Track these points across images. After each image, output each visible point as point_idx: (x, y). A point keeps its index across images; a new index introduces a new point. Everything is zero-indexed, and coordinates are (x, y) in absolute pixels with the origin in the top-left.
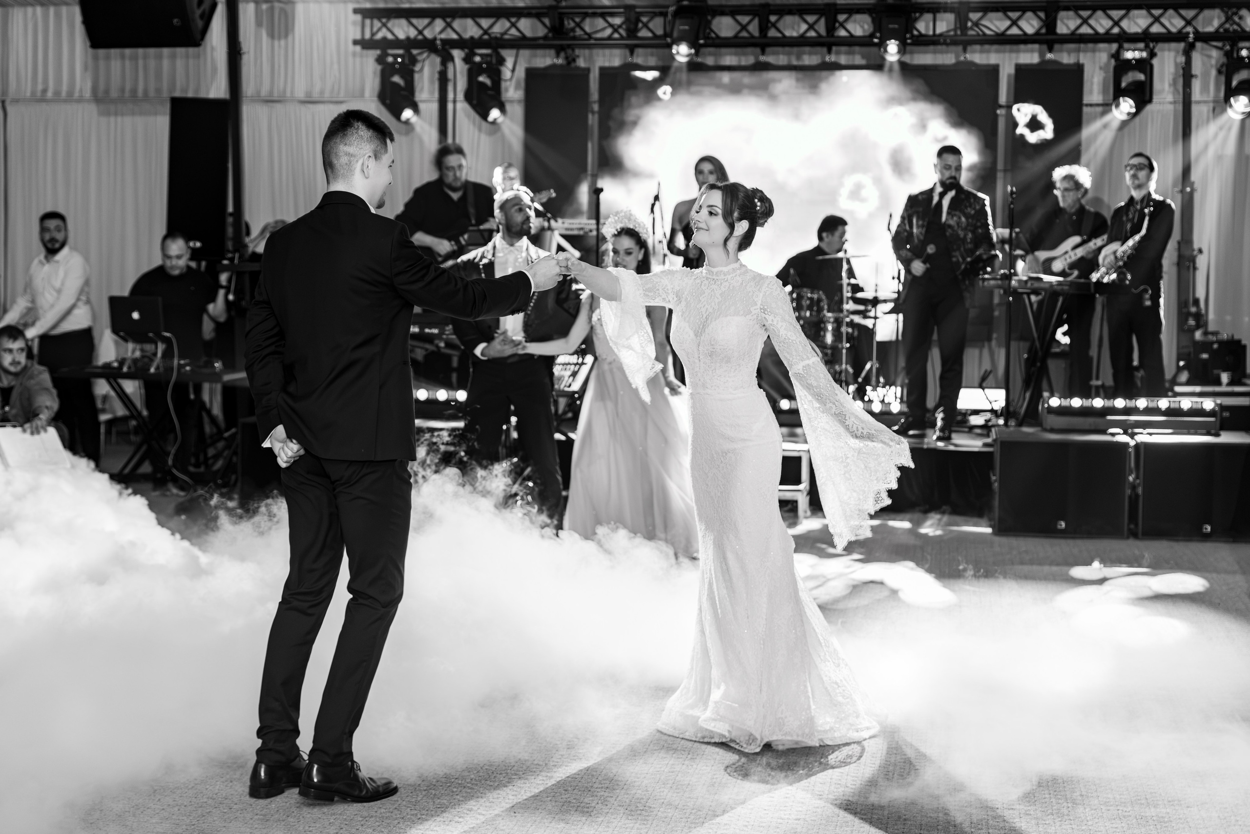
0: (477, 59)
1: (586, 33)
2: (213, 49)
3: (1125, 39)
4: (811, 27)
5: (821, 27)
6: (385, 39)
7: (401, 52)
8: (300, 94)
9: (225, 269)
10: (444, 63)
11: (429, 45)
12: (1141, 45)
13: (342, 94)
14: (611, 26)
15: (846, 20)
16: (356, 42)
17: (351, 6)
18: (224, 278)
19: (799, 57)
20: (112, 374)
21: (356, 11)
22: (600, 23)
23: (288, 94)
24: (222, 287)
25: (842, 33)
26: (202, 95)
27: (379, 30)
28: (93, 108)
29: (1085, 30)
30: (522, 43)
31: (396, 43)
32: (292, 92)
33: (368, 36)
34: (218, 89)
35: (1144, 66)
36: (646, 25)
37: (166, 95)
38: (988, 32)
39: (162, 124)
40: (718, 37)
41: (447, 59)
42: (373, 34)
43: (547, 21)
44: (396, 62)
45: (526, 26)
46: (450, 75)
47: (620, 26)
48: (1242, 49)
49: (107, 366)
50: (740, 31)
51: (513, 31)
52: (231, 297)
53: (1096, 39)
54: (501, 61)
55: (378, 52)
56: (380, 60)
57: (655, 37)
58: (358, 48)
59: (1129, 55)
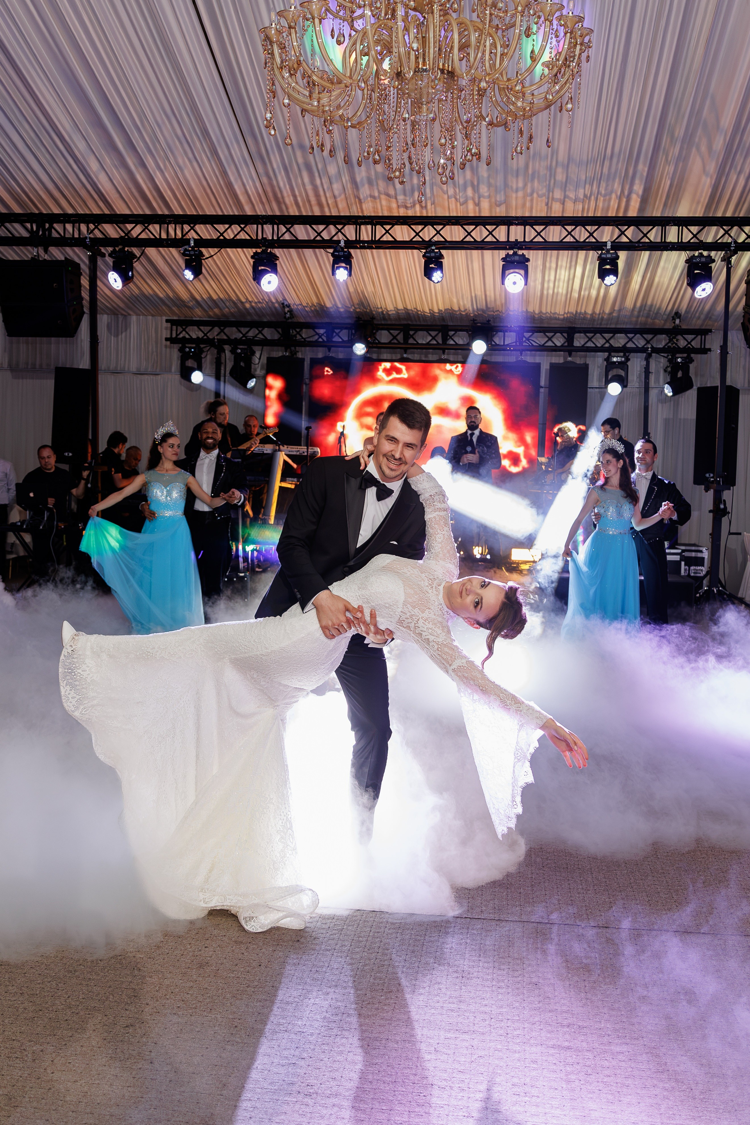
0: (239, 351)
1: (303, 338)
2: (81, 341)
3: (612, 350)
4: (434, 338)
5: (439, 339)
6: (184, 337)
7: (194, 345)
8: (134, 369)
9: (86, 469)
10: (219, 353)
11: (210, 342)
12: (622, 354)
13: (158, 370)
14: (317, 334)
15: (453, 335)
16: (167, 339)
17: (164, 318)
18: (85, 474)
19: (426, 356)
20: (16, 529)
21: (167, 321)
22: (311, 332)
23: (126, 369)
24: (84, 479)
25: (452, 342)
26: (75, 366)
27: (181, 333)
28: (9, 374)
29: (590, 344)
30: (265, 343)
31: (191, 340)
32: (129, 368)
33: (174, 336)
34: (84, 363)
35: (623, 365)
36: (338, 334)
37: (53, 367)
38: (535, 344)
39: (49, 384)
40: (379, 343)
41: (221, 351)
42: (177, 335)
43: (280, 330)
44: (190, 351)
45: (268, 333)
46: (223, 361)
47: (323, 335)
48: (678, 358)
49: (14, 524)
50: (392, 340)
51: (260, 336)
52: (89, 486)
53: (596, 349)
54: (253, 353)
55: (180, 345)
56: (181, 350)
57: (343, 341)
58: (168, 343)
59: (615, 359)
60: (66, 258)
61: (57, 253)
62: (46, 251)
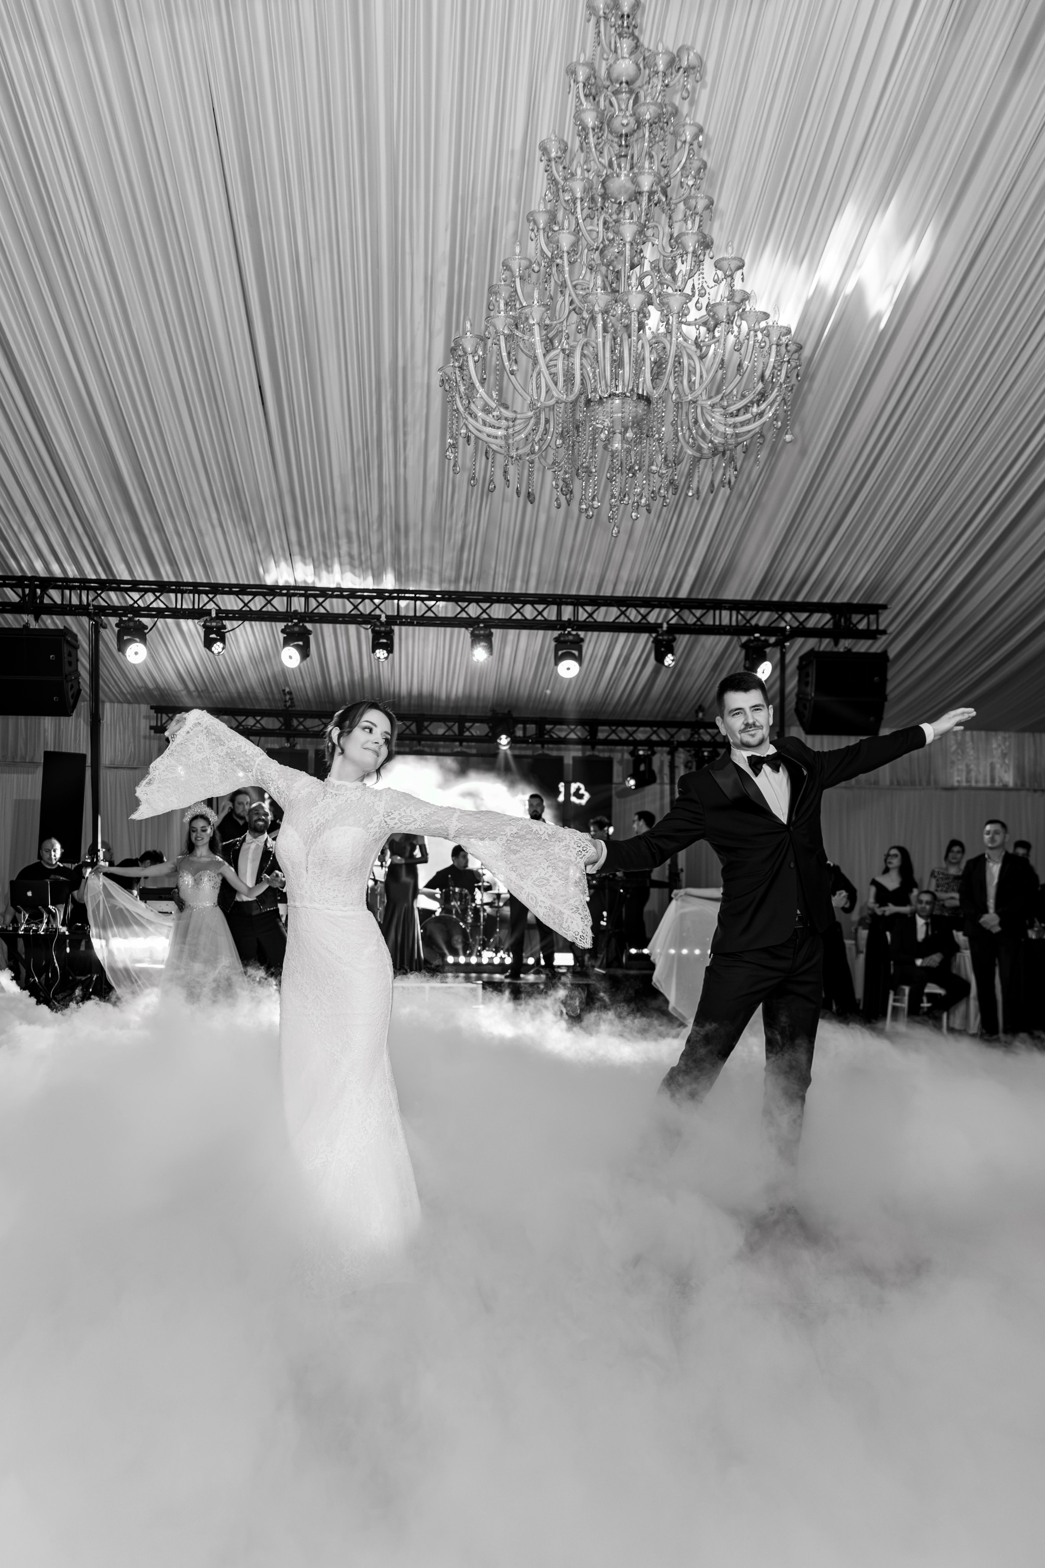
1: (306, 728)
3: (636, 744)
4: (449, 729)
5: (456, 728)
12: (646, 748)
15: (471, 727)
16: (149, 728)
17: (147, 704)
19: (437, 749)
21: (151, 707)
29: (613, 737)
30: (263, 733)
33: (159, 724)
34: (84, 748)
35: (647, 759)
38: (556, 736)
43: (281, 719)
45: (268, 723)
53: (621, 742)
59: (641, 753)
60: (65, 627)
61: (50, 622)
62: (37, 619)
